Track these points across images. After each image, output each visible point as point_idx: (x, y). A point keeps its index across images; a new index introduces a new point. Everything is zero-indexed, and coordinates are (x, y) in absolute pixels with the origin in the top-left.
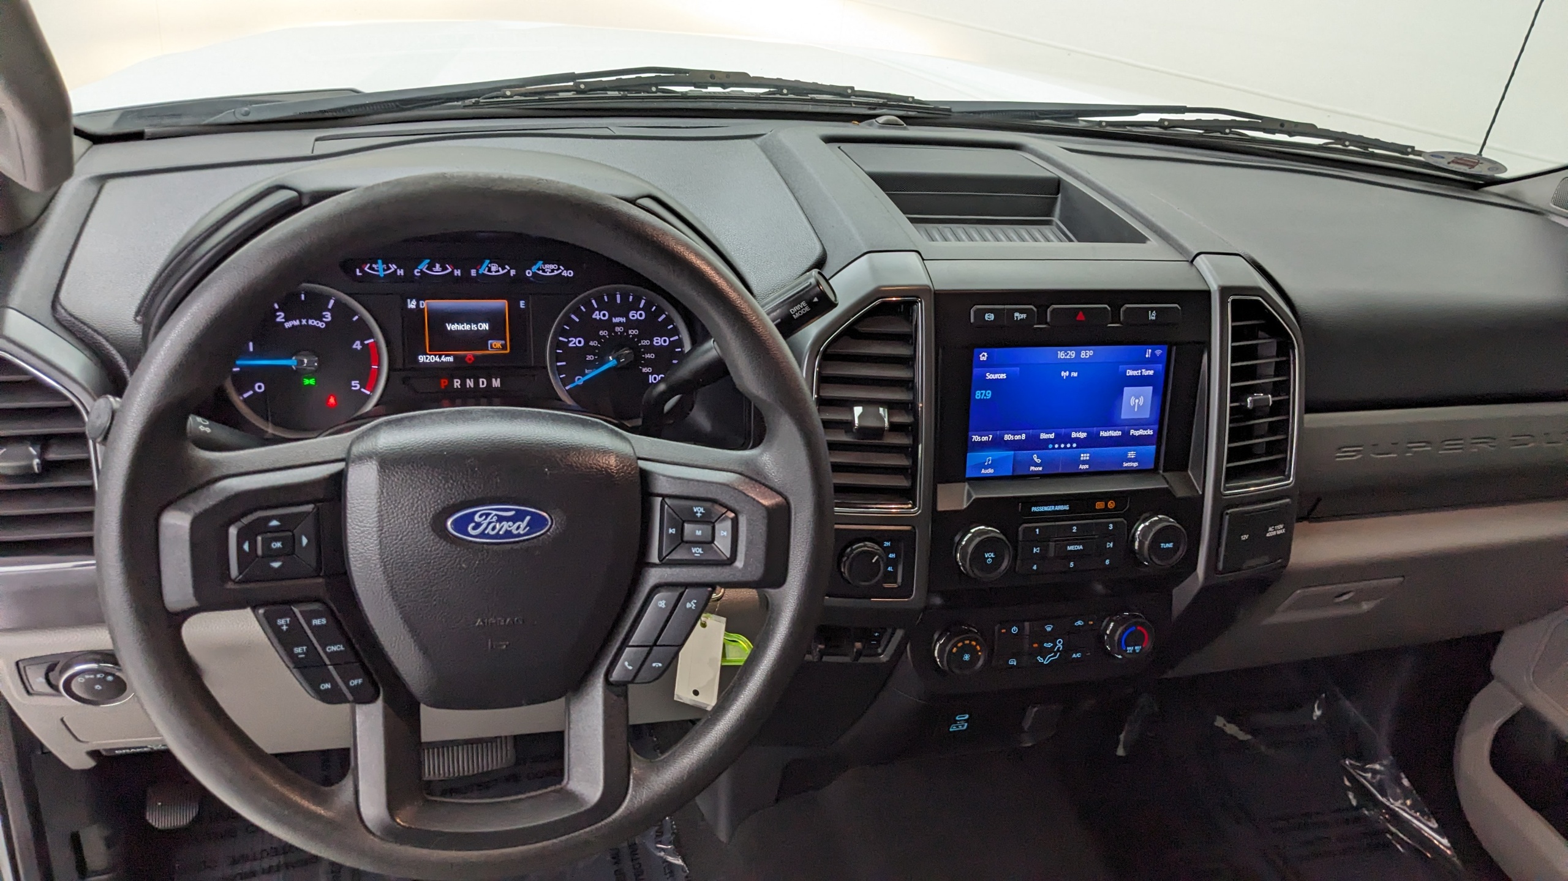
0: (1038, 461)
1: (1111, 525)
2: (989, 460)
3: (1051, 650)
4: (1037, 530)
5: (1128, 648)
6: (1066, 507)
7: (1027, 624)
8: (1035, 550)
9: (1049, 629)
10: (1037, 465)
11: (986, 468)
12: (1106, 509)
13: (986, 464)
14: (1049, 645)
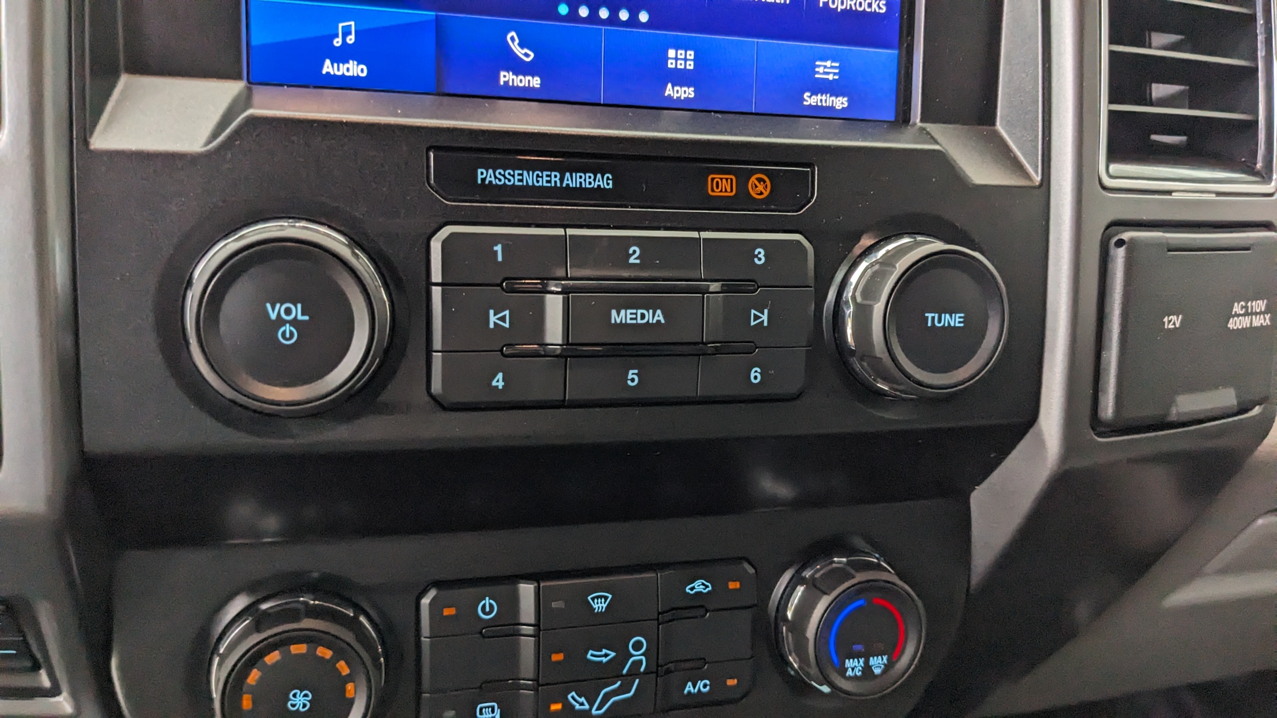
0: (525, 54)
1: (760, 252)
2: (346, 33)
3: (610, 672)
4: (498, 248)
5: (849, 663)
6: (604, 182)
7: (527, 591)
8: (493, 319)
9: (600, 606)
10: (520, 68)
11: (341, 55)
12: (742, 199)
13: (338, 42)
14: (603, 656)
